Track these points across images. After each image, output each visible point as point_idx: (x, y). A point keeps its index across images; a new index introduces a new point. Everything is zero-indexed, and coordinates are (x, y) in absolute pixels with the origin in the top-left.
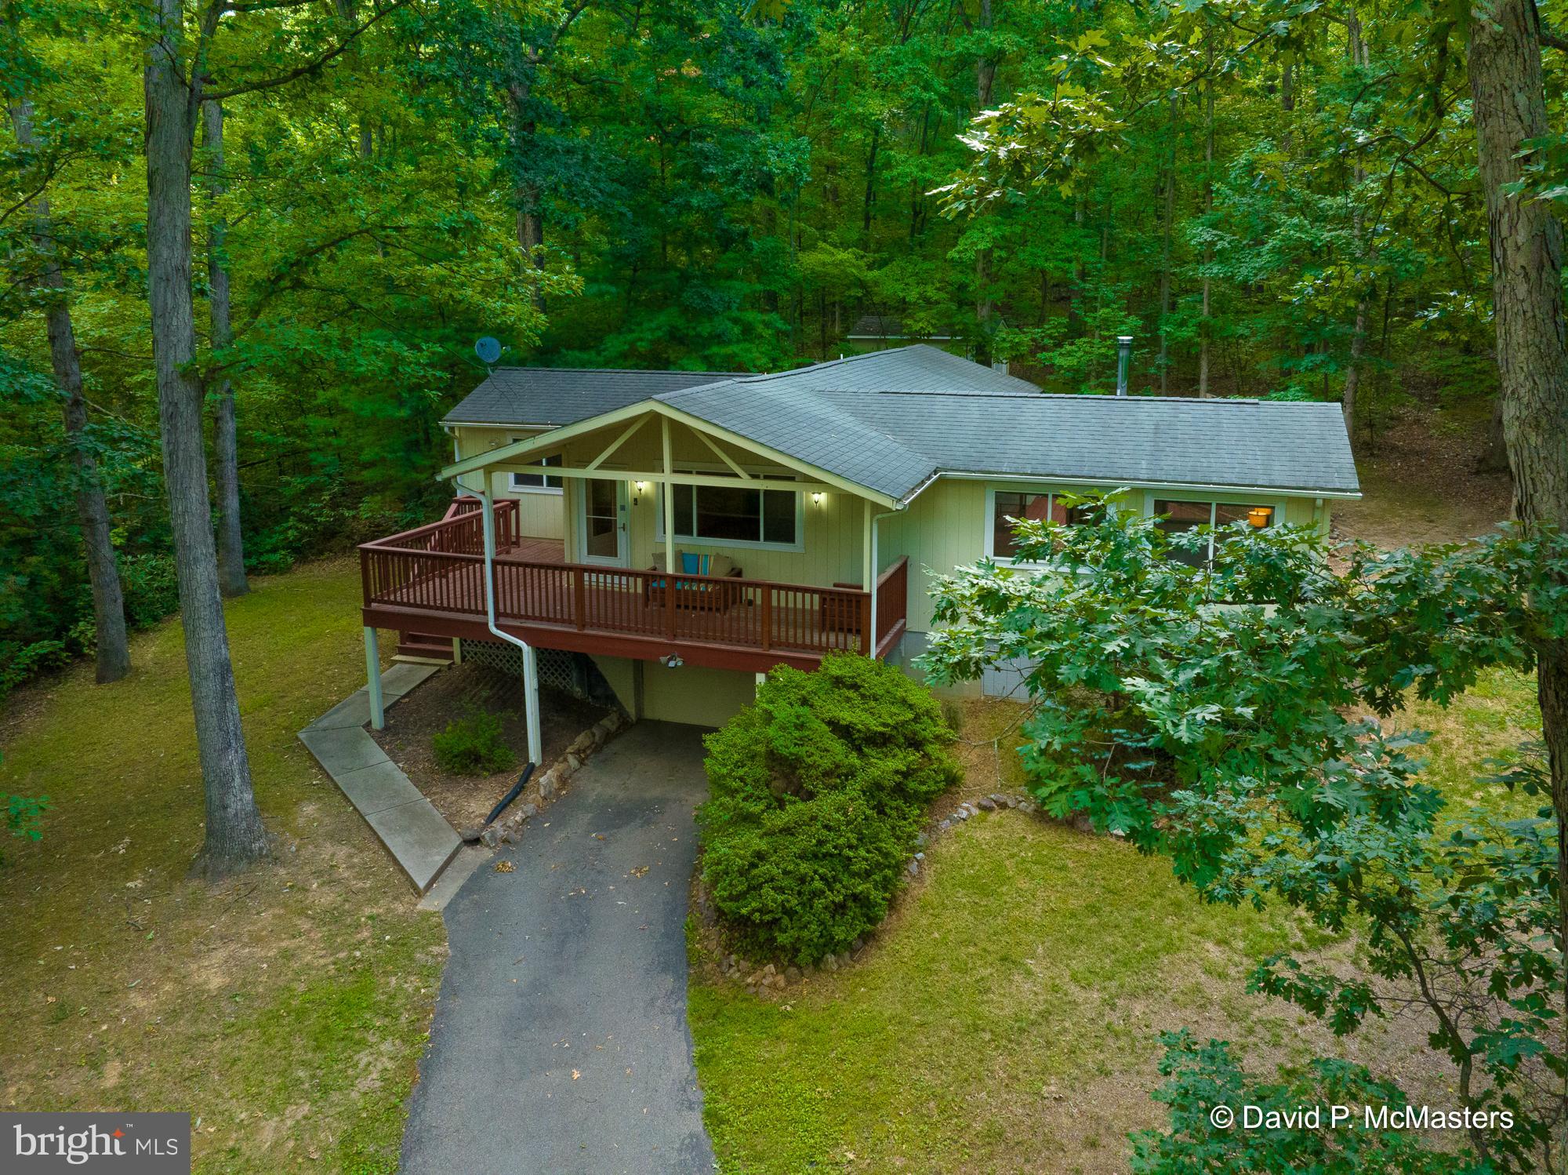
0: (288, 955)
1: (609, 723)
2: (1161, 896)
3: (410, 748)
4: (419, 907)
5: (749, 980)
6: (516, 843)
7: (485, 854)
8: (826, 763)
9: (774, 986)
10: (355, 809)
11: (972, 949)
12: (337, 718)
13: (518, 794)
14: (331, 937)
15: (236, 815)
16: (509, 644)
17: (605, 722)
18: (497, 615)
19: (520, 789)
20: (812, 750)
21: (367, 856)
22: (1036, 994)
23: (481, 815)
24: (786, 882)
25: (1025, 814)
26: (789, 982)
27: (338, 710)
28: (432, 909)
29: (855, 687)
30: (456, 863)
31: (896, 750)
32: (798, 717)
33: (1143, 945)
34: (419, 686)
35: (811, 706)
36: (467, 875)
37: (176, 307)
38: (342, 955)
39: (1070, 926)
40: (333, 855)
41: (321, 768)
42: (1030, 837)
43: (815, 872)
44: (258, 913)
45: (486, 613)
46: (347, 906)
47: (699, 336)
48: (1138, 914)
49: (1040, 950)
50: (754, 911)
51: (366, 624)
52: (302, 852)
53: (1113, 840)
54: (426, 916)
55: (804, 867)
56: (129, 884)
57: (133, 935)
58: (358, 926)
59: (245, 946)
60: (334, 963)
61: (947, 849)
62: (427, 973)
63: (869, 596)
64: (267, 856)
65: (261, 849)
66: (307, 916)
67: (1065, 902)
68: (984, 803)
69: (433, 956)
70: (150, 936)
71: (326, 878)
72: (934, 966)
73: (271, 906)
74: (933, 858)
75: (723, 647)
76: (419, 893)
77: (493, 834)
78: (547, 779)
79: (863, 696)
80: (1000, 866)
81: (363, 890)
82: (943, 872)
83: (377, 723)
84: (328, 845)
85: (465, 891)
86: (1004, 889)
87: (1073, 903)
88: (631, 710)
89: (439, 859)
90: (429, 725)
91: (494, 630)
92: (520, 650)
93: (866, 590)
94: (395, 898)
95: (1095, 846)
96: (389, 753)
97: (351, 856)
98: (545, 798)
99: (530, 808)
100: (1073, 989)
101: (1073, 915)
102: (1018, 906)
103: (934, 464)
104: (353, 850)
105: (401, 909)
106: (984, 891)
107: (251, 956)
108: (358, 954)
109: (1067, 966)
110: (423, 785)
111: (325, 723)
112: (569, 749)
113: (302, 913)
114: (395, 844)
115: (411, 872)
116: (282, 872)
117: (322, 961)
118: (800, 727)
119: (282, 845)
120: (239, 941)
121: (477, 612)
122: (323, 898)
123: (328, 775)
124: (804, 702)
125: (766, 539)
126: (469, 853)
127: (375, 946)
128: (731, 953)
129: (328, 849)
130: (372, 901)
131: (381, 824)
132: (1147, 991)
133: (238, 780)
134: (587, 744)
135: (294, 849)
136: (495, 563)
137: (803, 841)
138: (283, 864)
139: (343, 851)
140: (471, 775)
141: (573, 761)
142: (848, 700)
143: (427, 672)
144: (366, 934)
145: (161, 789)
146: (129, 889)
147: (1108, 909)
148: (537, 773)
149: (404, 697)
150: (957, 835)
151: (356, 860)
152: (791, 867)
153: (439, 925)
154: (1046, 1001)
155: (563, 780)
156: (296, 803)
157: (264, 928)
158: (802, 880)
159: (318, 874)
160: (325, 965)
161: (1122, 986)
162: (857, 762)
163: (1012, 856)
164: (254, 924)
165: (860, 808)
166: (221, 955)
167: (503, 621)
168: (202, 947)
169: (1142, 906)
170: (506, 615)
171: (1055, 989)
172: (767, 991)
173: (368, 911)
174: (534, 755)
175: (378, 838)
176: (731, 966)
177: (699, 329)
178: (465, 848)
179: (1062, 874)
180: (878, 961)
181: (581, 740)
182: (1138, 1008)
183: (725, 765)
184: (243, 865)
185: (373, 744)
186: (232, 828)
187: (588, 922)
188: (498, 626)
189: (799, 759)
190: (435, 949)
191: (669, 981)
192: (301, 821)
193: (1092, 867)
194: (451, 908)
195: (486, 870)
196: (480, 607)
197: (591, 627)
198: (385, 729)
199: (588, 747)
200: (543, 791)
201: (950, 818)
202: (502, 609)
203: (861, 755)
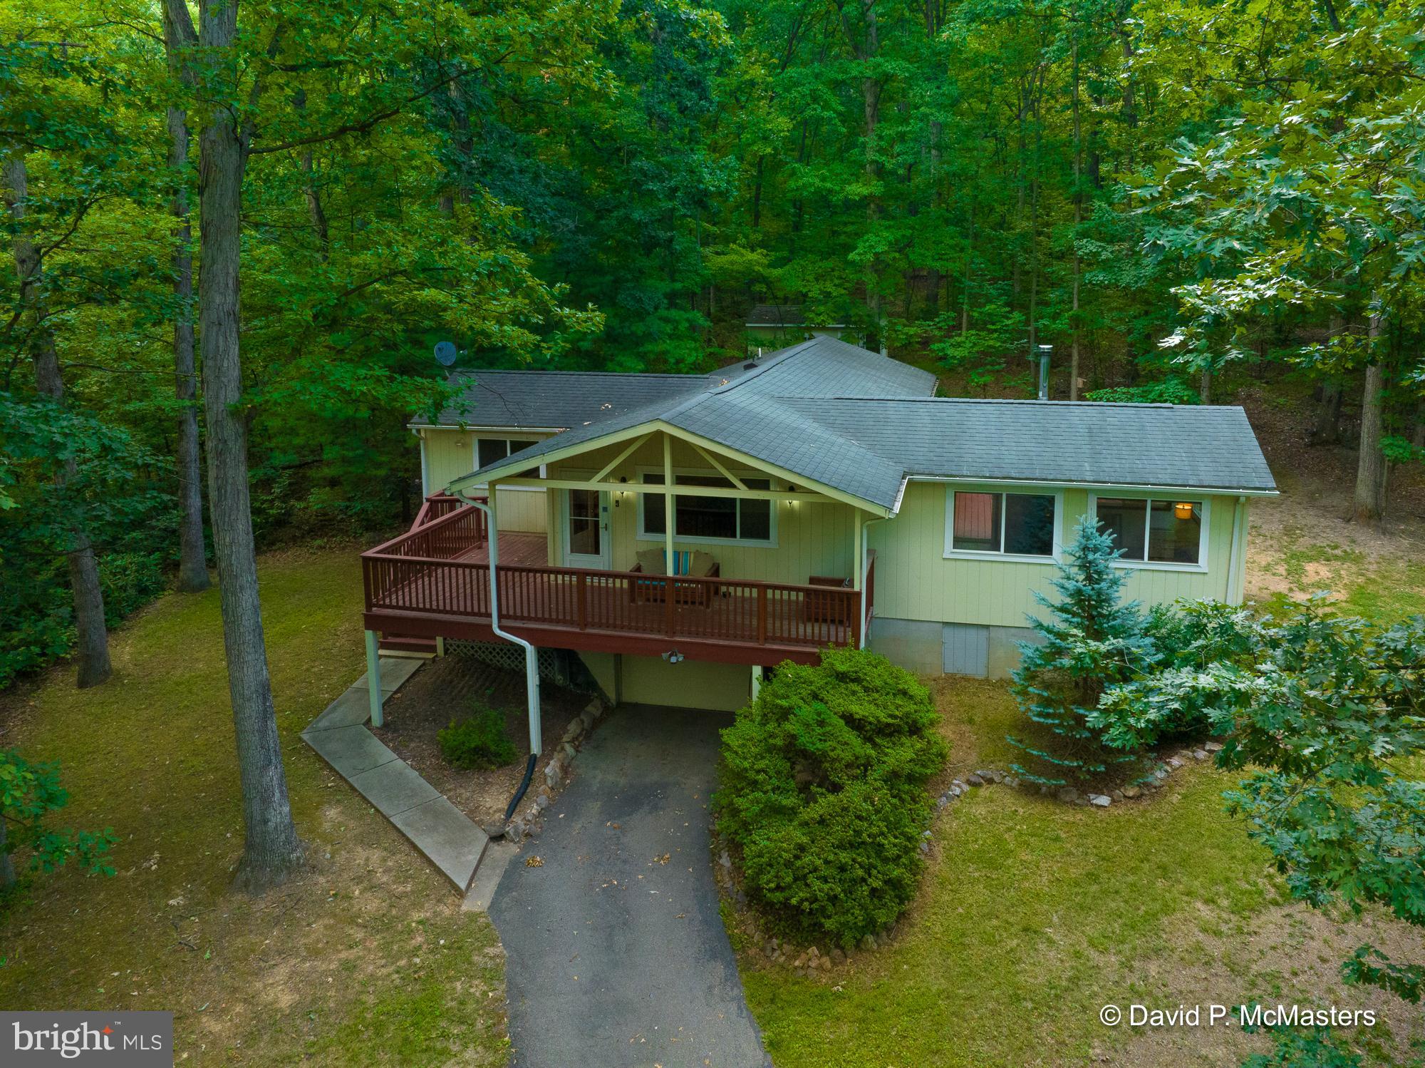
0: (349, 967)
1: (594, 709)
2: (1148, 861)
3: (413, 745)
4: (464, 908)
5: (797, 963)
6: (538, 837)
7: (514, 849)
8: (847, 756)
9: (820, 968)
10: (377, 810)
11: (995, 922)
12: (336, 716)
13: (527, 786)
14: (386, 946)
15: (276, 828)
16: (512, 644)
17: (590, 708)
18: (500, 616)
19: (528, 781)
20: (834, 744)
21: (401, 858)
22: (1062, 961)
23: (499, 810)
24: (825, 871)
25: (1012, 788)
26: (834, 964)
27: (335, 708)
28: (477, 910)
29: (857, 680)
30: (487, 861)
31: (904, 739)
32: (819, 714)
33: (1143, 908)
34: (408, 680)
35: (822, 700)
36: (499, 872)
37: (226, 351)
38: (402, 963)
39: (1077, 894)
40: (367, 859)
41: (332, 769)
42: (1021, 811)
43: (854, 860)
44: (309, 925)
45: (490, 616)
46: (394, 912)
48: (1131, 879)
49: (1055, 919)
50: (802, 901)
51: (367, 628)
52: (337, 858)
53: (1094, 809)
54: (473, 917)
55: (844, 857)
56: (171, 902)
57: (189, 956)
58: (410, 933)
59: (304, 960)
60: (398, 972)
61: (950, 825)
62: (489, 976)
63: (859, 594)
64: (304, 865)
65: (298, 858)
66: (358, 925)
67: (1067, 871)
68: (973, 779)
69: (491, 958)
70: (207, 955)
71: (366, 884)
72: (966, 940)
73: (319, 916)
74: (939, 834)
75: (721, 642)
76: (461, 894)
77: (516, 828)
78: (551, 769)
79: (866, 690)
80: (999, 840)
81: (405, 894)
82: (952, 848)
83: (377, 721)
84: (359, 849)
85: (503, 889)
86: (1010, 861)
87: (1073, 872)
88: (612, 695)
89: (473, 858)
90: (426, 720)
91: (498, 632)
92: (523, 650)
93: (857, 588)
94: (439, 901)
95: (1079, 816)
96: (395, 750)
97: (384, 860)
98: (552, 789)
99: (543, 800)
100: (1093, 954)
101: (1077, 884)
102: (1025, 878)
103: (901, 469)
104: (384, 854)
105: (447, 912)
106: (992, 865)
107: (313, 968)
108: (417, 960)
109: (1083, 932)
110: (436, 784)
111: (324, 723)
112: (565, 740)
113: (352, 921)
114: (424, 843)
115: (448, 873)
116: (322, 880)
117: (384, 971)
118: (821, 723)
119: (316, 852)
120: (297, 955)
121: (479, 614)
122: (371, 905)
123: (341, 777)
124: (815, 696)
125: (742, 536)
126: (496, 849)
127: (432, 951)
128: (771, 937)
129: (361, 854)
130: (417, 906)
131: (407, 825)
132: (1157, 951)
133: (277, 795)
134: (578, 731)
135: (328, 856)
136: (498, 570)
137: (838, 832)
138: (322, 873)
139: (376, 855)
140: (480, 768)
141: (569, 749)
142: (854, 693)
143: (414, 665)
144: (419, 939)
145: (176, 798)
146: (172, 906)
147: (1105, 875)
148: (541, 764)
149: (395, 693)
150: (956, 811)
151: (390, 864)
152: (831, 857)
153: (487, 926)
154: (1072, 968)
155: (565, 769)
156: (317, 808)
157: (318, 941)
158: (842, 869)
159: (358, 880)
160: (389, 975)
161: (1134, 949)
162: (873, 753)
163: (1010, 829)
164: (307, 935)
165: (882, 796)
166: (282, 971)
167: (506, 622)
168: (262, 964)
169: (1134, 871)
170: (508, 617)
171: (1078, 955)
172: (815, 973)
173: (417, 916)
174: (535, 747)
175: (408, 840)
176: (774, 950)
177: (634, 329)
178: (491, 844)
179: (1058, 845)
180: (913, 939)
181: (573, 728)
182: (1153, 969)
183: (745, 759)
184: (283, 877)
185: (376, 741)
186: (272, 841)
187: (628, 913)
188: (501, 628)
189: (825, 754)
190: (491, 951)
191: (719, 969)
192: (327, 826)
193: (1081, 836)
194: (493, 906)
195: (516, 866)
196: (483, 610)
197: (593, 626)
198: (386, 726)
199: (580, 735)
200: (549, 782)
201: (945, 795)
202: (504, 612)
203: (875, 745)
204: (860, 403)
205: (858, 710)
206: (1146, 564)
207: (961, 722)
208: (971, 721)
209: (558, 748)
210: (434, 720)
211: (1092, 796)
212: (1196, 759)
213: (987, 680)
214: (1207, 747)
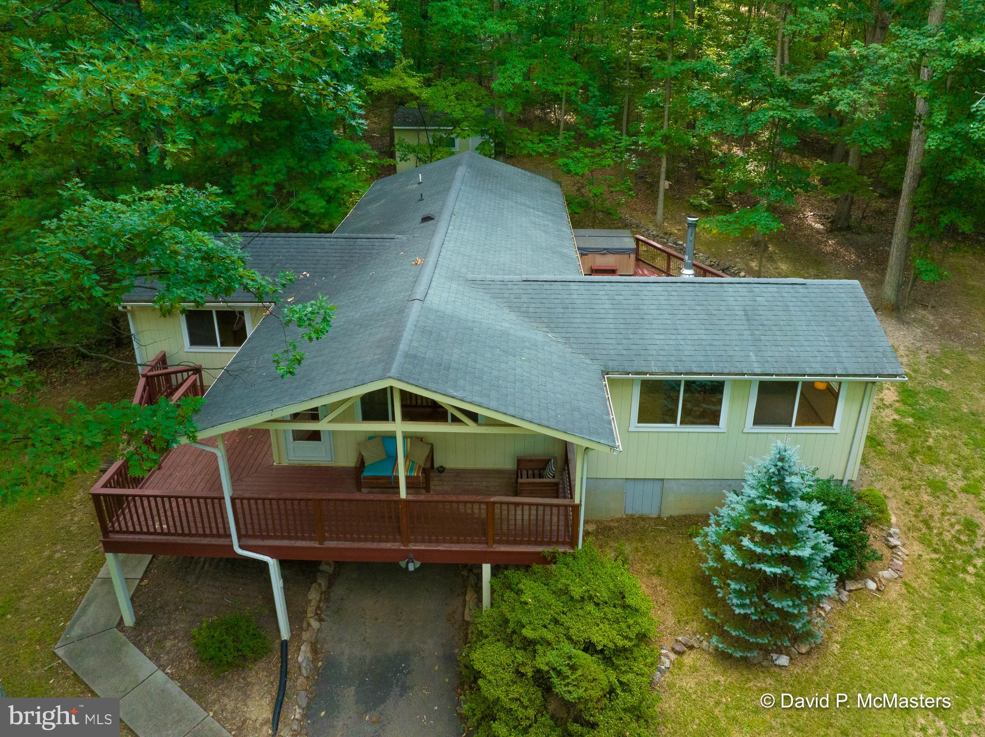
1: (326, 570)
3: (168, 644)
12: (87, 620)
13: (285, 681)
16: (255, 561)
18: (240, 537)
19: (284, 674)
20: (586, 685)
23: (265, 723)
25: (710, 654)
27: (86, 607)
34: (151, 562)
42: (722, 679)
45: (230, 536)
47: (311, 172)
51: (107, 551)
53: (777, 670)
61: (669, 704)
63: (578, 506)
68: (678, 648)
75: (454, 548)
78: (302, 656)
79: (597, 605)
80: (712, 717)
83: (129, 620)
90: (177, 609)
91: (239, 551)
92: (266, 564)
93: (577, 501)
95: (768, 680)
96: (154, 657)
98: (308, 678)
99: (302, 697)
103: (599, 369)
110: (199, 697)
111: (77, 631)
112: (309, 615)
121: (219, 536)
134: (318, 598)
136: (233, 500)
140: (237, 667)
141: (315, 624)
142: (589, 614)
148: (291, 649)
149: (142, 580)
150: (670, 687)
155: (315, 651)
163: (717, 703)
167: (246, 542)
170: (247, 536)
174: (285, 635)
177: (311, 168)
181: (314, 596)
185: (132, 650)
188: (242, 547)
189: (580, 699)
196: (221, 531)
197: (332, 539)
198: (138, 622)
199: (320, 601)
200: (304, 671)
201: (659, 670)
202: (243, 532)
203: (615, 668)
204: (547, 286)
205: (599, 638)
206: (794, 429)
207: (650, 573)
208: (659, 573)
209: (305, 625)
210: (184, 608)
211: (775, 656)
212: (842, 602)
213: (659, 518)
214: (847, 588)
